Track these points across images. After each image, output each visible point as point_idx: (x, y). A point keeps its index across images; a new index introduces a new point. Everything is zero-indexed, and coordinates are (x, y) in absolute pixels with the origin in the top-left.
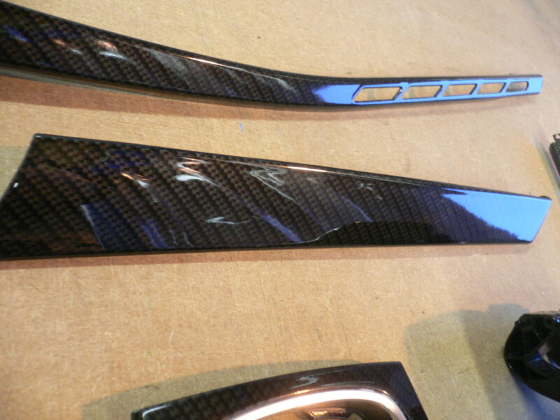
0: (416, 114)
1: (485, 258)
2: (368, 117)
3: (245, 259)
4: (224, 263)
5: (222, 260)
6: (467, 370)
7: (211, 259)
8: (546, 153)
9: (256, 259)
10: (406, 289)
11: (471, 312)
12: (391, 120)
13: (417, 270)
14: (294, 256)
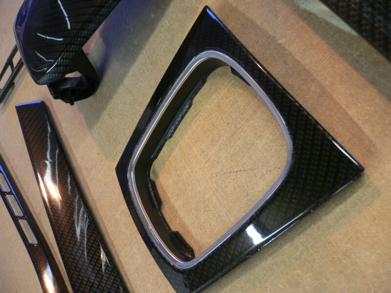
0: (27, 197)
1: (63, 125)
2: (42, 226)
3: (123, 267)
4: (129, 278)
5: (128, 279)
6: (109, 114)
7: (131, 286)
8: (5, 103)
9: (120, 261)
10: (95, 169)
11: (87, 124)
12: (37, 211)
13: (85, 166)
14: (110, 241)
